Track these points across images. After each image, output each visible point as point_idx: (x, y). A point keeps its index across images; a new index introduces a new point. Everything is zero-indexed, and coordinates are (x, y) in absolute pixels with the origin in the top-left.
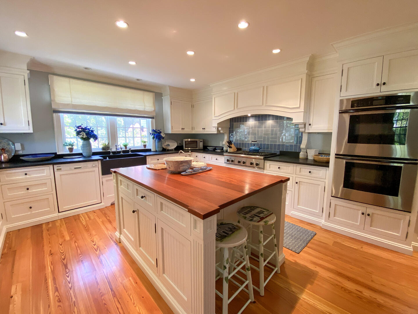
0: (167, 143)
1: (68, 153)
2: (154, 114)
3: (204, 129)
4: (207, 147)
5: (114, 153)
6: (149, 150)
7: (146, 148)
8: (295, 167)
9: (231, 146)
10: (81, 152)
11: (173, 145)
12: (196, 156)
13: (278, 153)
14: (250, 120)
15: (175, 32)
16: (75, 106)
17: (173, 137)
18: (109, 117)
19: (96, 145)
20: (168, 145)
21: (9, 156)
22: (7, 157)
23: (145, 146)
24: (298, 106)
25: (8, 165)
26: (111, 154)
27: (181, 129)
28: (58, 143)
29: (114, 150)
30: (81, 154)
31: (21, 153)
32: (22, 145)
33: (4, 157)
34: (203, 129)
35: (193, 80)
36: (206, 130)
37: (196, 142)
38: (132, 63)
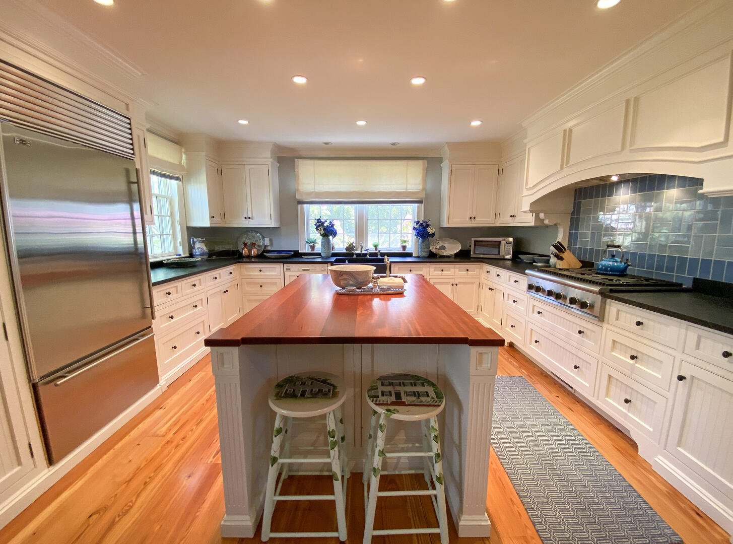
0: (441, 244)
1: (310, 251)
2: (422, 196)
3: (514, 216)
4: (519, 256)
5: (358, 255)
6: (410, 255)
7: (406, 251)
8: (683, 331)
9: (561, 255)
10: (320, 252)
11: (452, 248)
12: (488, 272)
13: (687, 285)
14: (618, 192)
15: (361, 60)
16: (318, 194)
17: (453, 233)
18: (357, 205)
19: (339, 244)
20: (443, 248)
21: (258, 250)
22: (256, 253)
23: (404, 248)
24: (721, 139)
25: (257, 260)
26: (355, 257)
27: (468, 219)
28: (300, 239)
29: (359, 252)
30: (319, 254)
31: (269, 248)
32: (271, 240)
33: (254, 252)
34: (511, 216)
35: (476, 123)
36: (517, 219)
37: (498, 243)
38: (361, 123)
